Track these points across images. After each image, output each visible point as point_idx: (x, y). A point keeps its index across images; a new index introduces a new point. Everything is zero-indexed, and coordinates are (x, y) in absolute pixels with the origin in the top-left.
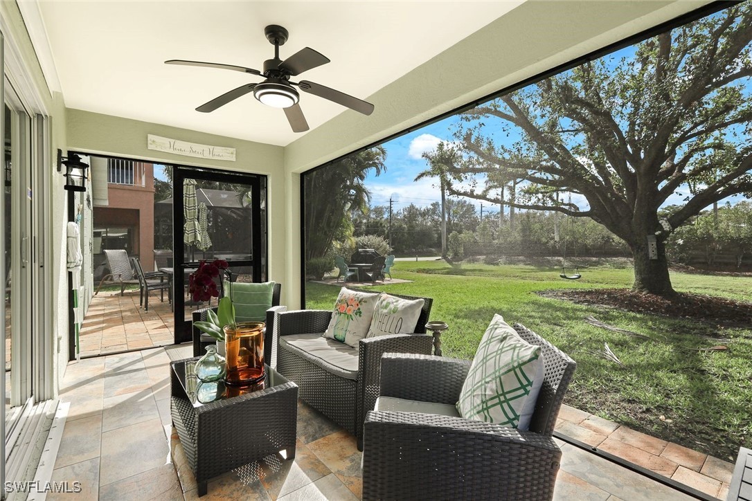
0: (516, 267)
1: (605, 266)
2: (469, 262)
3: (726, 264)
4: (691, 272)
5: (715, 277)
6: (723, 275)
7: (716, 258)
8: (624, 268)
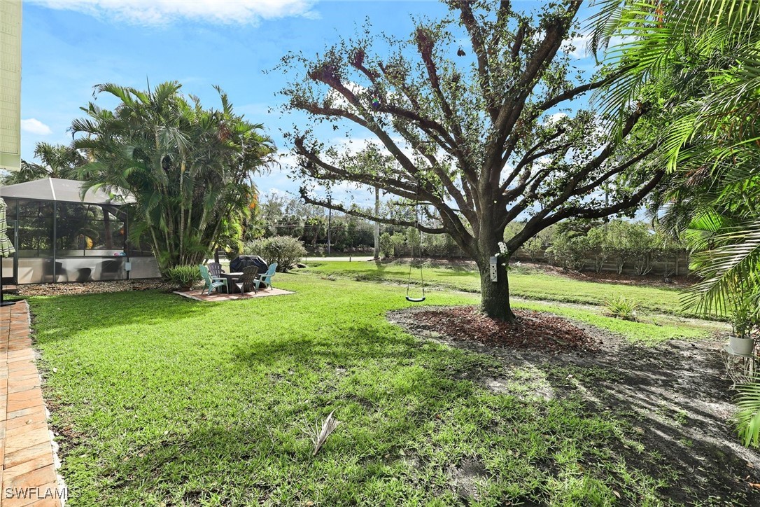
0: (438, 270)
1: (514, 271)
2: (397, 264)
3: (611, 272)
4: (581, 279)
5: (599, 284)
6: (604, 282)
7: (603, 266)
8: (529, 274)
